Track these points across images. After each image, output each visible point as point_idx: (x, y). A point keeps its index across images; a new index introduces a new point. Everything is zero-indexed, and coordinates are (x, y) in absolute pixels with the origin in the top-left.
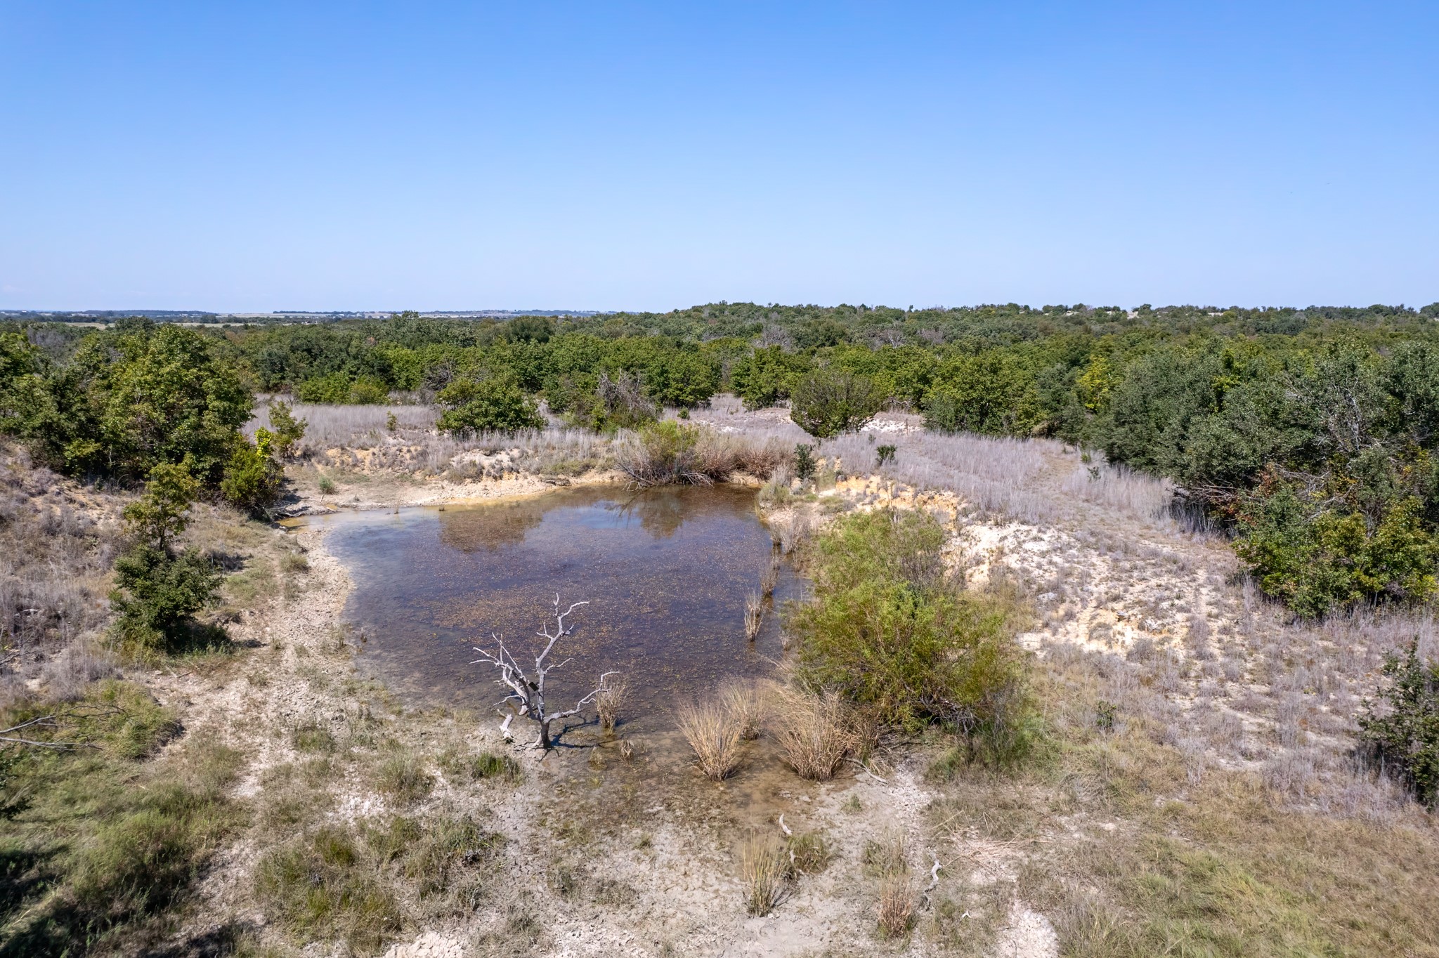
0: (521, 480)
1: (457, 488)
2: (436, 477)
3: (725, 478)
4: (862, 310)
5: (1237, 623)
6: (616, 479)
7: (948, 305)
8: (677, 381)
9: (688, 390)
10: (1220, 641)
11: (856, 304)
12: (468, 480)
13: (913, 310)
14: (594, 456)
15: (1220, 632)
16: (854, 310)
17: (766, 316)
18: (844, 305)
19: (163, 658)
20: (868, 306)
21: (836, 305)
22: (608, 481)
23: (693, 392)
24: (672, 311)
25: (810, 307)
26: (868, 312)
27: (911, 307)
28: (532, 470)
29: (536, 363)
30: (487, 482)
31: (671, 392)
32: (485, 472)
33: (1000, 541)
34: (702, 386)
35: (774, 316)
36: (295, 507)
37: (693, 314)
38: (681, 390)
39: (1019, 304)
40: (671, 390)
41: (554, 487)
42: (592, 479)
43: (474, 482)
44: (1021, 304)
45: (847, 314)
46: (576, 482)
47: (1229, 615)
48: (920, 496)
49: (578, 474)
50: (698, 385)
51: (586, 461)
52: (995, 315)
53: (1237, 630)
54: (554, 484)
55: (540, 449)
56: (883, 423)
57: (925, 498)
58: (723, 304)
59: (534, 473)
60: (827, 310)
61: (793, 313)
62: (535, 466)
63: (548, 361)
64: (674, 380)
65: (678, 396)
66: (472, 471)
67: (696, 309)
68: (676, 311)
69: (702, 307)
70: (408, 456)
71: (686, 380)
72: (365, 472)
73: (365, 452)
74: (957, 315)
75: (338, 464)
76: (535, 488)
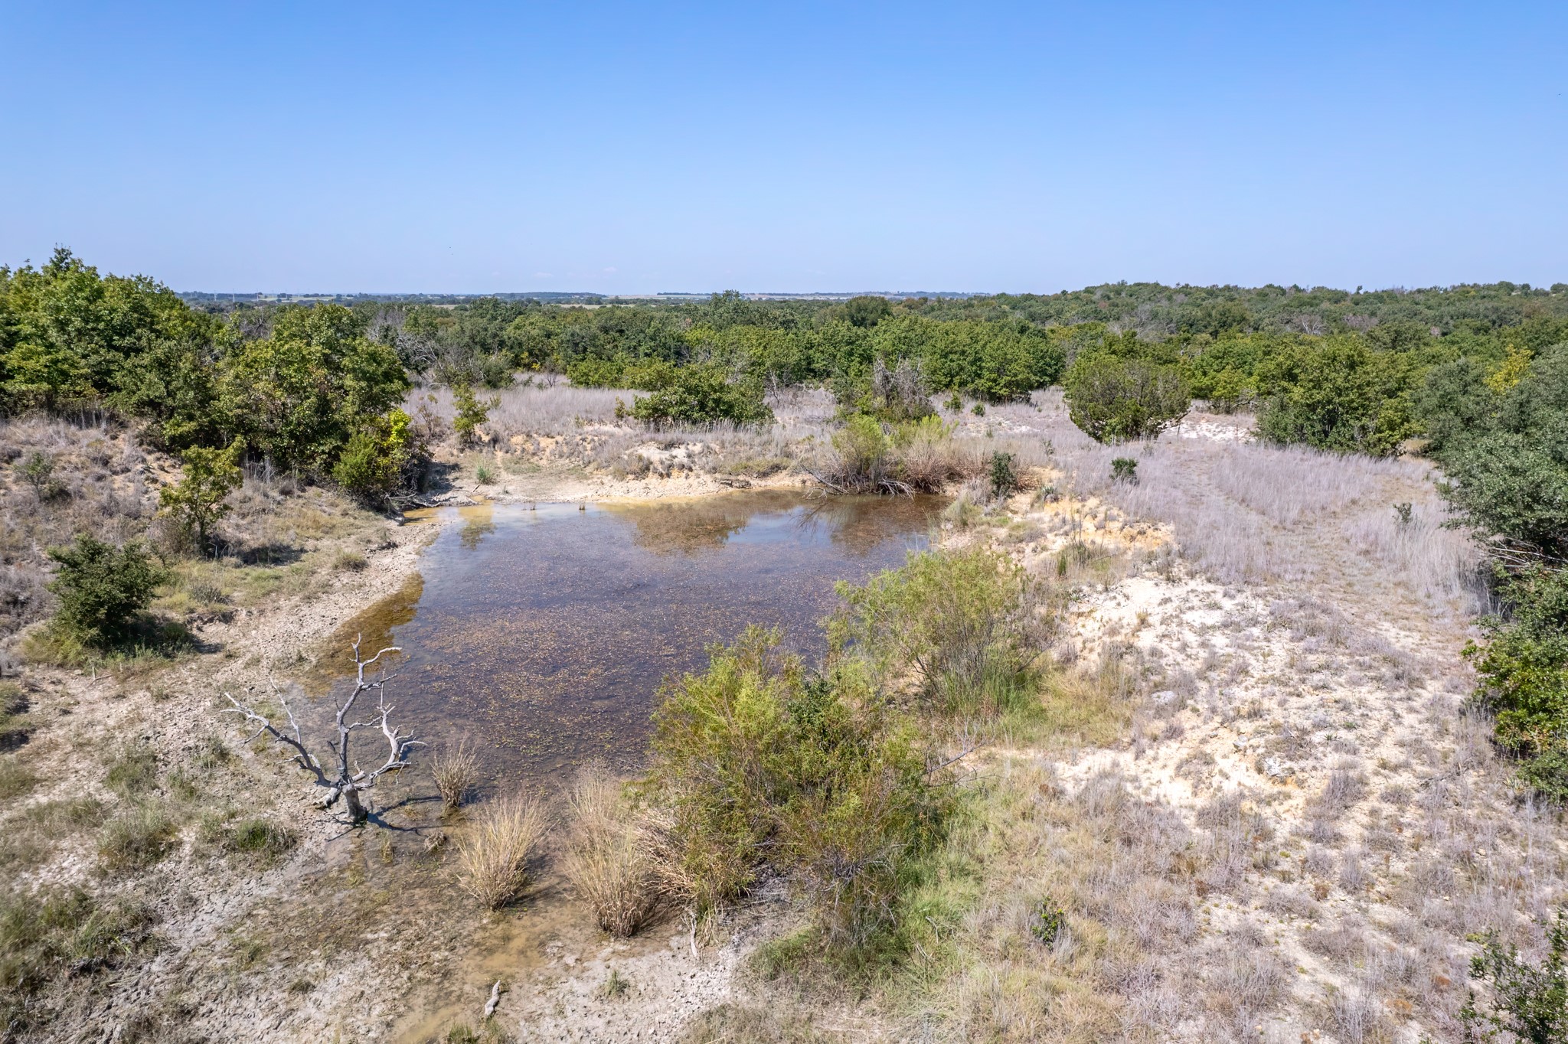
0: (692, 480)
1: (617, 485)
2: (603, 470)
3: (936, 489)
4: (1293, 292)
5: (1427, 785)
6: (808, 484)
7: (1409, 286)
8: (991, 371)
9: (1003, 382)
10: (1374, 813)
11: (1286, 284)
12: (631, 477)
13: (1361, 292)
14: (789, 455)
15: (1385, 798)
16: (1282, 292)
17: (1170, 298)
18: (1270, 286)
19: (94, 657)
20: (1302, 286)
21: (1260, 285)
22: (798, 485)
23: (1008, 385)
24: (1059, 292)
25: (1227, 288)
26: (1301, 294)
27: (1360, 288)
28: (707, 468)
29: (848, 348)
30: (652, 480)
31: (982, 383)
32: (651, 467)
33: (1160, 604)
34: (1020, 377)
35: (1180, 298)
36: (442, 497)
37: (1083, 295)
38: (994, 381)
39: (1514, 283)
40: (983, 381)
41: (730, 489)
42: (780, 482)
43: (637, 478)
44: (1517, 282)
45: (1273, 296)
46: (758, 485)
47: (1419, 768)
48: (1127, 529)
49: (764, 475)
50: (1015, 375)
51: (776, 461)
52: (1474, 297)
53: (1417, 797)
54: (731, 485)
55: (727, 445)
56: (1220, 428)
57: (1134, 531)
58: (1123, 284)
59: (709, 472)
60: (1249, 291)
61: (1204, 295)
62: (711, 465)
63: (860, 346)
64: (988, 369)
65: (991, 388)
66: (636, 466)
67: (1089, 290)
68: (1064, 293)
69: (1096, 288)
70: (589, 447)
71: (1000, 371)
72: (541, 463)
73: (550, 440)
74: (1421, 298)
75: (519, 452)
76: (705, 489)
